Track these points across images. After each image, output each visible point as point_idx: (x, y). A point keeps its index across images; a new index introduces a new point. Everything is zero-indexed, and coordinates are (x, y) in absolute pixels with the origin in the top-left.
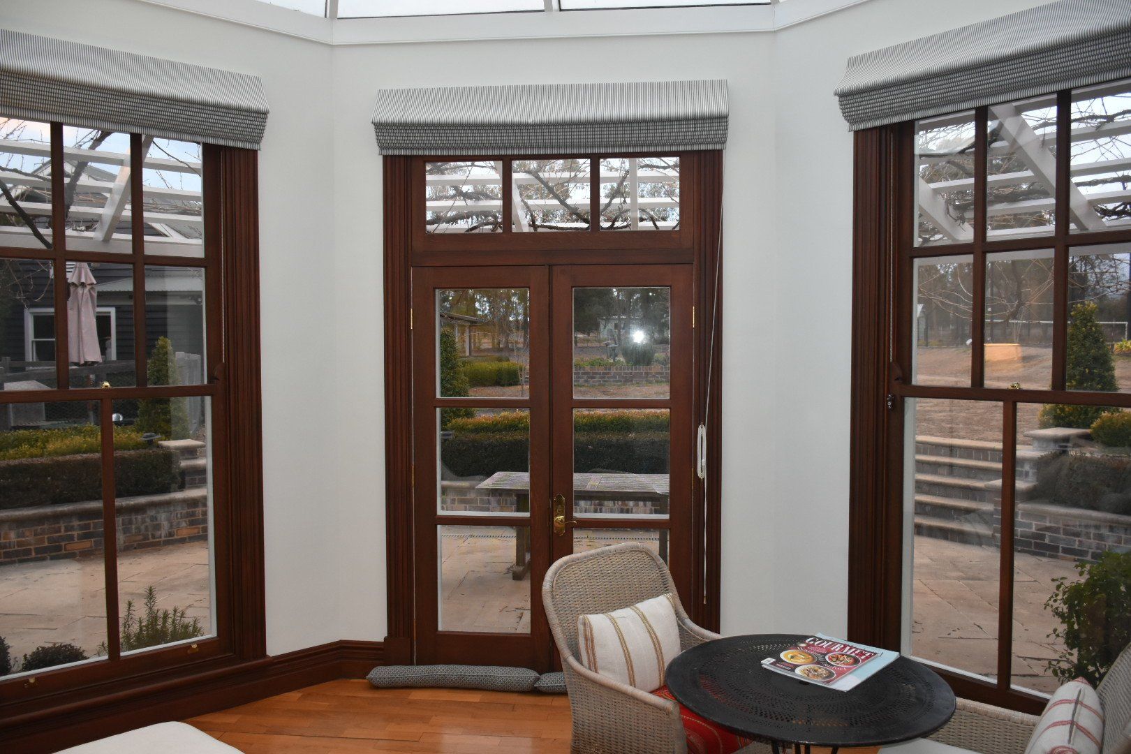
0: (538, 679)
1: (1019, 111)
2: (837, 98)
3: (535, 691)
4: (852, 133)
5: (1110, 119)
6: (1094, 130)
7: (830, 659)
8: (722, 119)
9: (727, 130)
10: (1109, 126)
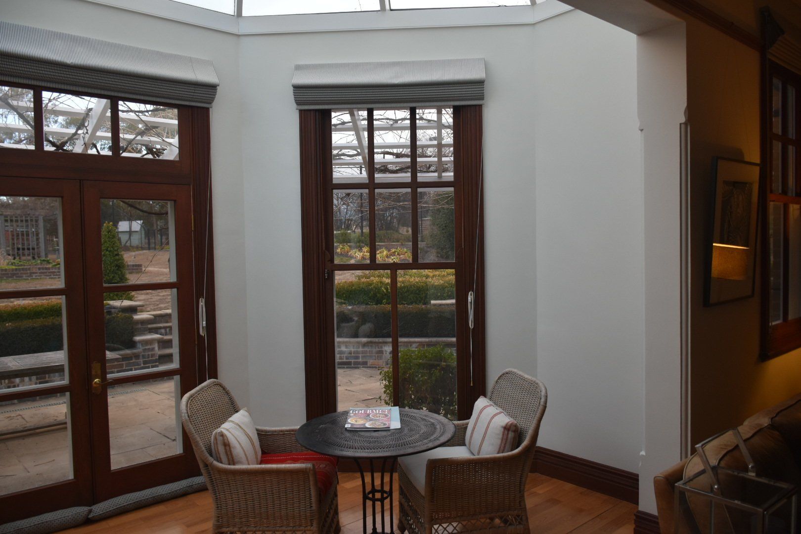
0: (90, 511)
1: (358, 111)
2: (292, 88)
3: (88, 521)
4: (298, 111)
5: (396, 121)
6: (389, 126)
7: (374, 417)
8: (212, 87)
9: (215, 95)
10: (396, 125)
